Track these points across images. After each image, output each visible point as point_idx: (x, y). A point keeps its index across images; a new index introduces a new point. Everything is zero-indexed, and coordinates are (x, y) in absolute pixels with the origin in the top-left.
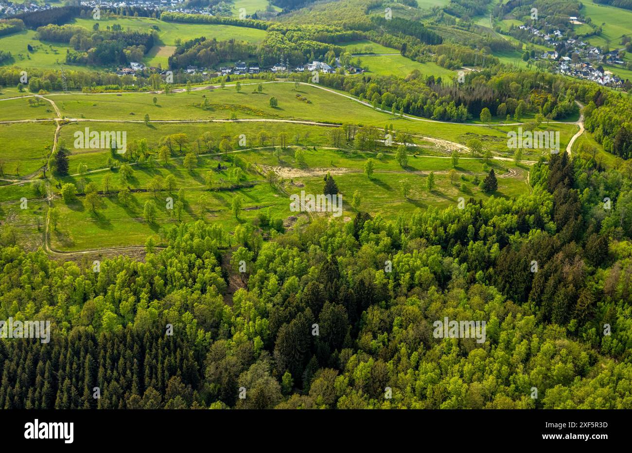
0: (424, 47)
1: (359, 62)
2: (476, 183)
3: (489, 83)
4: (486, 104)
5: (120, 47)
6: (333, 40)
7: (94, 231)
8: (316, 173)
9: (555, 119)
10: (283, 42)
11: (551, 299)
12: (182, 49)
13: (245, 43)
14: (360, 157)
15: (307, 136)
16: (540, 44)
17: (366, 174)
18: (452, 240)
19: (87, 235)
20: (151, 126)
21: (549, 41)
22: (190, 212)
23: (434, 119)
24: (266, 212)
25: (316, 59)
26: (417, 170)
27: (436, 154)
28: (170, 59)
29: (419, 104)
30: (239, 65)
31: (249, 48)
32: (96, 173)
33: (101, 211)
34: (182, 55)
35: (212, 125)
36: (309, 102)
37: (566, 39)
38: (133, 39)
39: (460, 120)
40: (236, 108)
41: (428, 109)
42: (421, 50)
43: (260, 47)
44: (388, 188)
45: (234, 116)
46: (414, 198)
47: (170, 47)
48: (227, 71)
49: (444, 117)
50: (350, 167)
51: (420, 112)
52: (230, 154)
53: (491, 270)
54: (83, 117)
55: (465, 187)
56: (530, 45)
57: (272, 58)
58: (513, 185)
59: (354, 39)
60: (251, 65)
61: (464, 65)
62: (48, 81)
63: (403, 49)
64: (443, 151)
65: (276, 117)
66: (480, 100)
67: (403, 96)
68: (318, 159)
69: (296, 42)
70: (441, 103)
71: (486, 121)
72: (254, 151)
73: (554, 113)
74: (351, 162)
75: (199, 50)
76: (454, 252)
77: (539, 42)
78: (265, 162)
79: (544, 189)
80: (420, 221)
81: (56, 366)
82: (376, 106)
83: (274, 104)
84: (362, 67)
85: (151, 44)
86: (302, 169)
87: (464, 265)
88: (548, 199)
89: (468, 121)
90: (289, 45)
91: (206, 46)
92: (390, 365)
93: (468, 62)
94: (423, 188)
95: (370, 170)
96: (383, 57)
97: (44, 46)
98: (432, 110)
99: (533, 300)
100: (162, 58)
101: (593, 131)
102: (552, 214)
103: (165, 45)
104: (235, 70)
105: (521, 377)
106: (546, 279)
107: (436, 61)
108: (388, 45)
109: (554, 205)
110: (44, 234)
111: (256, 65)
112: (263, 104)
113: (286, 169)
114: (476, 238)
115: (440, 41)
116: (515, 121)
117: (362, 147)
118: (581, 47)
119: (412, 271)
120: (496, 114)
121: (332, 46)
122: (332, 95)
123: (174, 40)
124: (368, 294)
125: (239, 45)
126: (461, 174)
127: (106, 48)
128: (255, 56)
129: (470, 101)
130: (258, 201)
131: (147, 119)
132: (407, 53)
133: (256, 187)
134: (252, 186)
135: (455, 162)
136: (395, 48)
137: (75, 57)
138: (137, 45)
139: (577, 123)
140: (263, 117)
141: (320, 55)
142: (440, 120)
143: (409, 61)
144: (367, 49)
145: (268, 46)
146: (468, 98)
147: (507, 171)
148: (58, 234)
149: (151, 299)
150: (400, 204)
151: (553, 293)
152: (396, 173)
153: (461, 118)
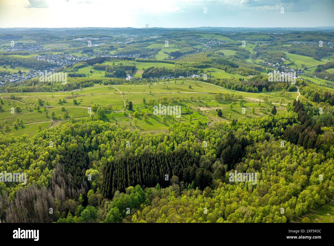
0: (233, 69)
1: (210, 74)
2: (269, 111)
3: (262, 80)
4: (264, 87)
5: (124, 71)
6: (199, 67)
7: (148, 126)
8: (212, 109)
9: (289, 91)
10: (181, 68)
11: (306, 142)
12: (146, 71)
13: (169, 68)
14: (226, 103)
15: (206, 97)
16: (272, 68)
17: (230, 109)
18: (267, 127)
19: (146, 127)
20: (152, 95)
21: (275, 66)
22: (175, 121)
23: (246, 92)
24: (200, 120)
25: (194, 74)
26: (247, 107)
27: (251, 102)
28: (143, 74)
29: (240, 87)
30: (167, 76)
31: (171, 70)
32: (141, 109)
33: (148, 120)
34: (147, 73)
35: (171, 94)
36: (201, 87)
37: (281, 66)
38: (128, 68)
39: (255, 92)
40: (178, 89)
41: (244, 88)
42: (232, 70)
43: (174, 70)
44: (239, 113)
45: (178, 91)
46: (249, 116)
47: (141, 71)
48: (163, 78)
49: (250, 91)
50: (223, 107)
51: (240, 90)
52: (181, 103)
53: (283, 136)
54: (128, 92)
55: (265, 112)
56: (268, 68)
57: (179, 73)
58: (281, 111)
59: (206, 67)
60: (171, 76)
61: (249, 75)
62: (110, 81)
63: (226, 70)
64: (253, 101)
65: (192, 91)
66: (261, 85)
67: (234, 84)
68: (212, 104)
69: (186, 68)
70: (248, 87)
71: (265, 92)
72: (189, 102)
73: (288, 89)
74: (223, 105)
75: (152, 71)
76: (268, 131)
77: (271, 67)
78: (194, 105)
79: (294, 112)
80: (254, 122)
81: (156, 161)
82: (225, 88)
83: (190, 87)
84: (212, 76)
85: (134, 70)
86: (207, 107)
87: (273, 135)
88: (296, 115)
89: (258, 92)
90: (184, 69)
91: (155, 70)
92: (259, 161)
93: (251, 73)
94: (251, 113)
95: (232, 107)
96: (218, 72)
97: (96, 71)
98: (245, 88)
99: (299, 144)
100: (139, 74)
101: (304, 95)
102: (299, 119)
103: (138, 70)
104: (166, 78)
105: (304, 163)
106: (304, 137)
107: (239, 74)
108: (220, 68)
109: (299, 117)
110: (133, 127)
111: (173, 76)
112: (187, 88)
113: (202, 108)
114: (275, 126)
115: (237, 67)
116: (275, 92)
117: (226, 100)
118: (287, 69)
119: (257, 136)
120: (268, 90)
121: (199, 69)
122: (208, 84)
123: (142, 68)
124: (246, 142)
125: (167, 69)
126: (263, 108)
127: (119, 71)
128: (172, 73)
129: (258, 86)
130: (195, 117)
131: (150, 92)
132: (227, 71)
133: (193, 113)
134: (192, 113)
135: (260, 105)
136: (222, 69)
137: (108, 75)
138: (130, 70)
139: (297, 92)
140: (188, 92)
141: (195, 72)
142: (248, 92)
143: (228, 74)
144: (212, 70)
145: (177, 69)
146: (257, 85)
147: (278, 107)
148: (137, 127)
149: (178, 144)
150: (244, 118)
151: (307, 141)
152: (240, 108)
153: (256, 91)
